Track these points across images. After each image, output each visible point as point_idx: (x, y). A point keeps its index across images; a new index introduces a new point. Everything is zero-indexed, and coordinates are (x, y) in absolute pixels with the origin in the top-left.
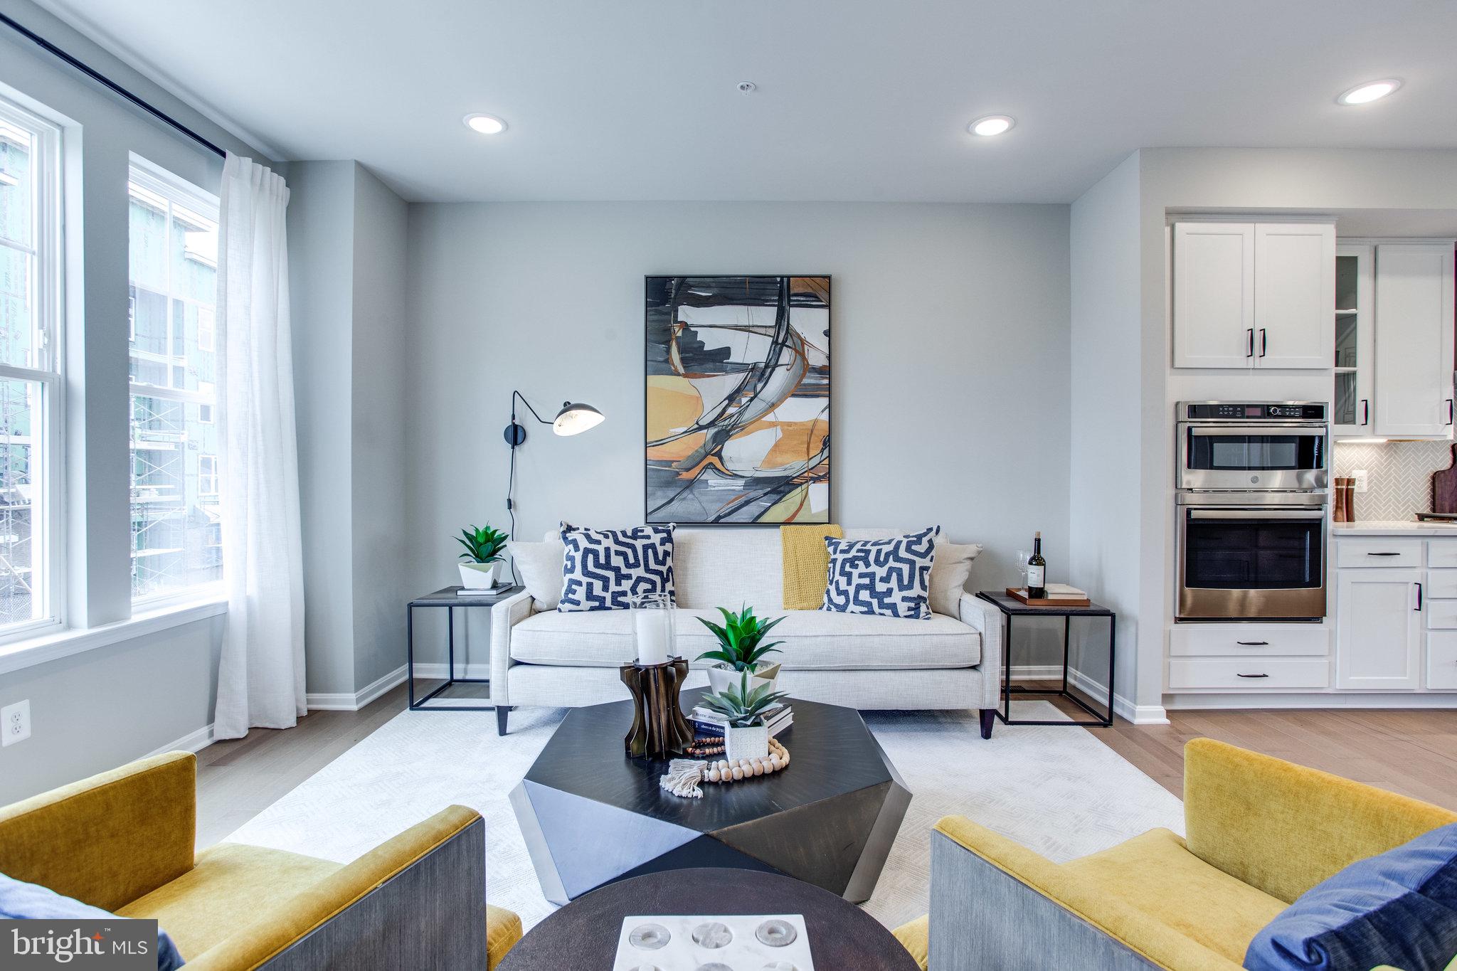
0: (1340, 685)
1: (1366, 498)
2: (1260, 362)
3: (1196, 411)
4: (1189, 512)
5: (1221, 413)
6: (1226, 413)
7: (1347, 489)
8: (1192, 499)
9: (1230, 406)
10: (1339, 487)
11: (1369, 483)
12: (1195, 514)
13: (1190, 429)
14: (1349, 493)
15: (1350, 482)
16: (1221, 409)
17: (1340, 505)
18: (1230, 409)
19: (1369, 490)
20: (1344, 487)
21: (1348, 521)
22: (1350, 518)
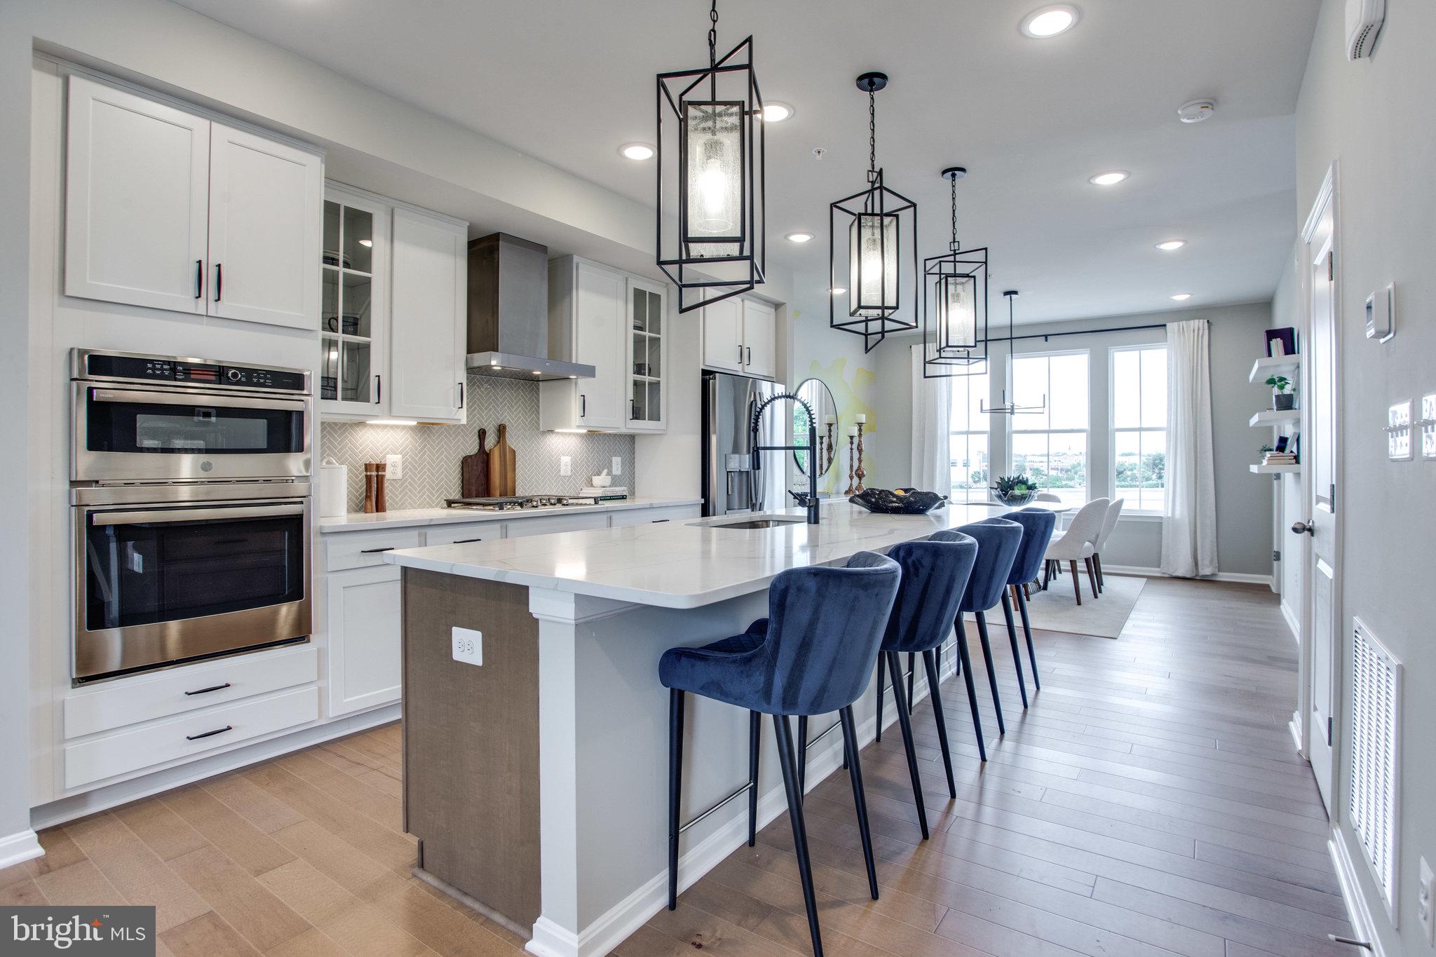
0: (333, 712)
1: (402, 485)
2: (217, 308)
3: (100, 364)
4: (90, 515)
5: (150, 371)
6: (158, 372)
7: (377, 476)
8: (95, 497)
9: (164, 362)
10: (369, 473)
11: (404, 469)
12: (98, 519)
13: (90, 390)
14: (380, 480)
15: (380, 467)
16: (149, 365)
17: (369, 494)
18: (165, 367)
19: (403, 476)
20: (374, 473)
21: (377, 511)
22: (380, 507)
